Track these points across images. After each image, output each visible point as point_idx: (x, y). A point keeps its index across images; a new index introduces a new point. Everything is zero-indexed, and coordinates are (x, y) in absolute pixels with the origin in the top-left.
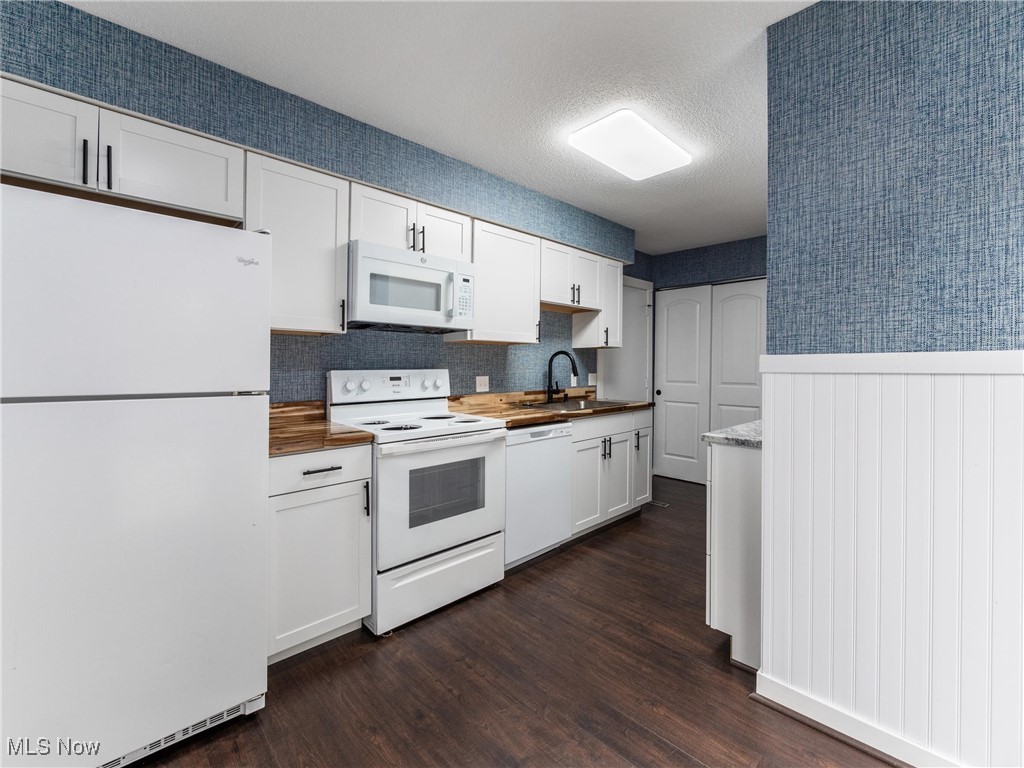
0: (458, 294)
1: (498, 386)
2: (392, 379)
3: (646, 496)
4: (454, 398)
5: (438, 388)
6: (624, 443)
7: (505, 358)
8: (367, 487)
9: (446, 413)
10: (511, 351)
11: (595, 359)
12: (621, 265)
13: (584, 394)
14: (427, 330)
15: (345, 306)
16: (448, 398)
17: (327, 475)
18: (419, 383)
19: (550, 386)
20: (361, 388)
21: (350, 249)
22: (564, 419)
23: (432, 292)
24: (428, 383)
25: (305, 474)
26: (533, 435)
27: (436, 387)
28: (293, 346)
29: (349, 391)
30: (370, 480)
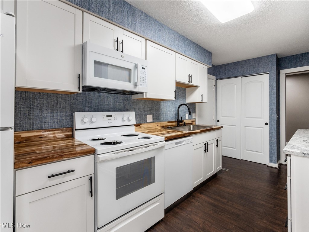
0: (140, 75)
1: (156, 119)
2: (107, 116)
3: (220, 167)
4: (137, 125)
5: (130, 120)
6: (212, 144)
7: (159, 106)
8: (91, 179)
9: (134, 132)
10: (162, 103)
11: (195, 108)
12: (206, 67)
13: (191, 122)
14: (124, 92)
15: (80, 78)
16: (135, 125)
17: (65, 175)
18: (121, 119)
19: (178, 119)
20: (91, 122)
21: (83, 47)
22: (188, 135)
23: (126, 73)
24: (125, 118)
25: (49, 177)
26: (176, 143)
27: (129, 120)
28: (55, 100)
29: (85, 123)
30: (93, 176)
